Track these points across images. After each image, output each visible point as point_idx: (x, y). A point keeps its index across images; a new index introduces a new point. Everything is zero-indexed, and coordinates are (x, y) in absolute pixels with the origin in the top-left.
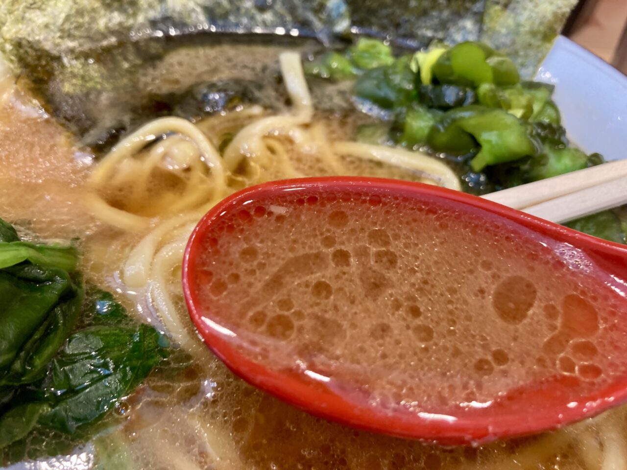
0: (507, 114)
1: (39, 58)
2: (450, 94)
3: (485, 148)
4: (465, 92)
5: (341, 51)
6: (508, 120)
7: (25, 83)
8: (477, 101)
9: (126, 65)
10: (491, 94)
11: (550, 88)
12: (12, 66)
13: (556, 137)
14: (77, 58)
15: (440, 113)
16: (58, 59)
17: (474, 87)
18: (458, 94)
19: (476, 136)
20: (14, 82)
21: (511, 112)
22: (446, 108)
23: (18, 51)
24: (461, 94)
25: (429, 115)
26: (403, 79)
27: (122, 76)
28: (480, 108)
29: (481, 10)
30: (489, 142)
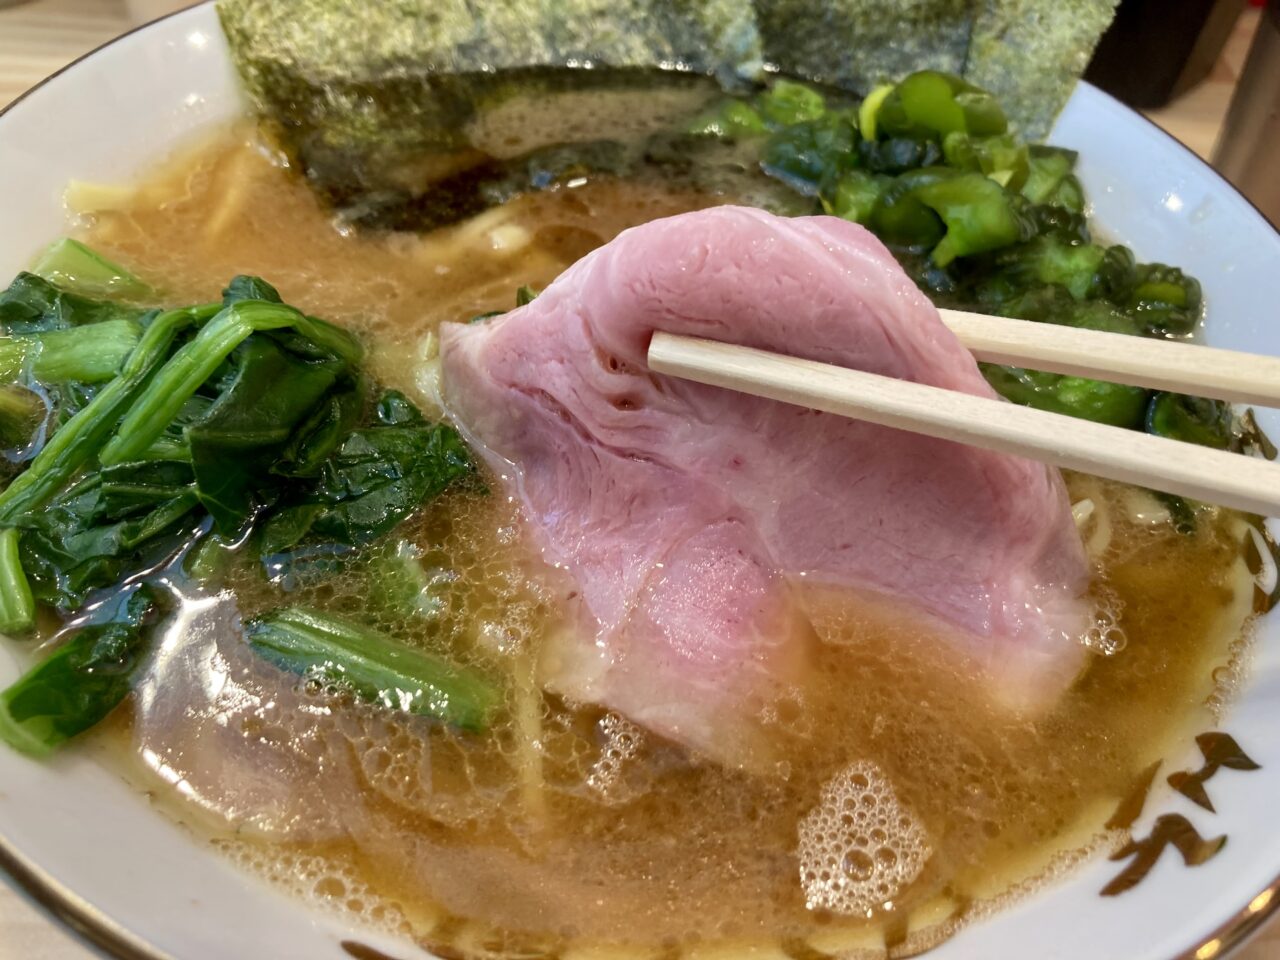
0: (986, 179)
1: (294, 91)
2: (903, 151)
3: (953, 230)
4: (925, 146)
5: (746, 100)
6: (986, 189)
7: (273, 126)
8: (942, 161)
9: (416, 110)
10: (963, 147)
11: (1070, 157)
12: (256, 99)
13: (1070, 228)
14: (347, 94)
15: (889, 180)
16: (321, 92)
17: (938, 139)
18: (915, 149)
19: (941, 212)
20: (256, 123)
21: (992, 176)
22: (895, 171)
23: (265, 77)
24: (919, 149)
25: (875, 185)
26: (839, 135)
27: (409, 125)
28: (949, 170)
29: (966, 38)
30: (957, 221)
